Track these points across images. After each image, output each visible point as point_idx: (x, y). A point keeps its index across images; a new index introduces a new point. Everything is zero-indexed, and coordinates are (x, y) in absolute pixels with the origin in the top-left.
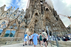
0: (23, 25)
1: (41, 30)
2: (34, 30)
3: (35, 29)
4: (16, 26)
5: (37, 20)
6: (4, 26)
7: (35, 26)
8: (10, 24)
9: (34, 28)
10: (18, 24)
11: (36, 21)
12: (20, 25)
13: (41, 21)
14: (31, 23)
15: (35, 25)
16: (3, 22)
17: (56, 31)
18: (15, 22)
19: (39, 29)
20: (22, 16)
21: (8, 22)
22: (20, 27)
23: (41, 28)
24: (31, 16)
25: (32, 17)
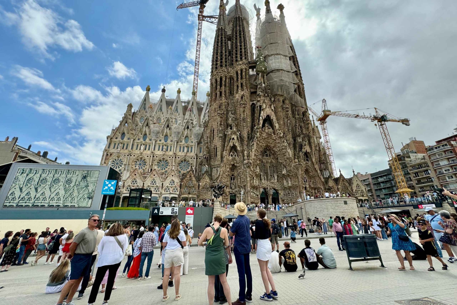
0: (206, 184)
1: (245, 189)
2: (230, 190)
3: (231, 188)
4: (194, 186)
5: (236, 164)
6: (174, 189)
7: (232, 181)
8: (182, 183)
9: (229, 185)
10: (195, 183)
11: (234, 167)
12: (200, 184)
13: (245, 168)
14: (221, 176)
15: (232, 178)
16: (171, 182)
17: (290, 188)
18: (190, 180)
19: (241, 189)
20: (189, 136)
21: (179, 182)
22: (200, 188)
23: (245, 186)
24: (219, 153)
25: (222, 157)
